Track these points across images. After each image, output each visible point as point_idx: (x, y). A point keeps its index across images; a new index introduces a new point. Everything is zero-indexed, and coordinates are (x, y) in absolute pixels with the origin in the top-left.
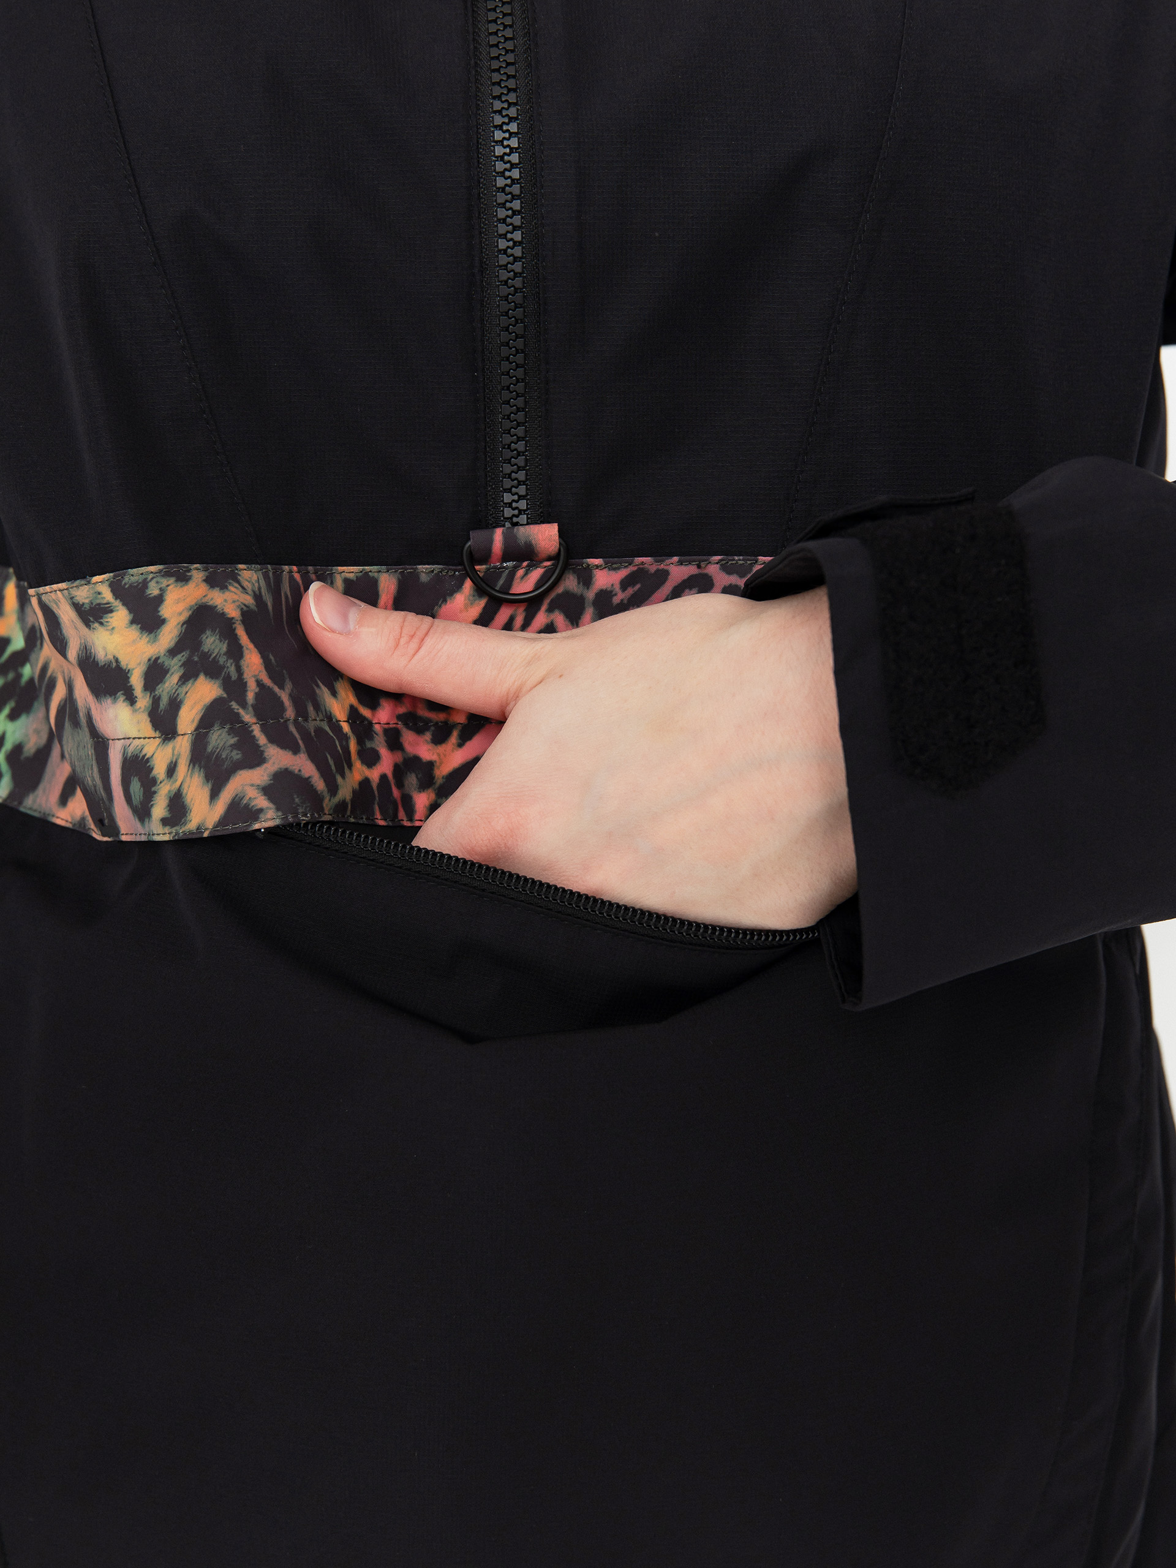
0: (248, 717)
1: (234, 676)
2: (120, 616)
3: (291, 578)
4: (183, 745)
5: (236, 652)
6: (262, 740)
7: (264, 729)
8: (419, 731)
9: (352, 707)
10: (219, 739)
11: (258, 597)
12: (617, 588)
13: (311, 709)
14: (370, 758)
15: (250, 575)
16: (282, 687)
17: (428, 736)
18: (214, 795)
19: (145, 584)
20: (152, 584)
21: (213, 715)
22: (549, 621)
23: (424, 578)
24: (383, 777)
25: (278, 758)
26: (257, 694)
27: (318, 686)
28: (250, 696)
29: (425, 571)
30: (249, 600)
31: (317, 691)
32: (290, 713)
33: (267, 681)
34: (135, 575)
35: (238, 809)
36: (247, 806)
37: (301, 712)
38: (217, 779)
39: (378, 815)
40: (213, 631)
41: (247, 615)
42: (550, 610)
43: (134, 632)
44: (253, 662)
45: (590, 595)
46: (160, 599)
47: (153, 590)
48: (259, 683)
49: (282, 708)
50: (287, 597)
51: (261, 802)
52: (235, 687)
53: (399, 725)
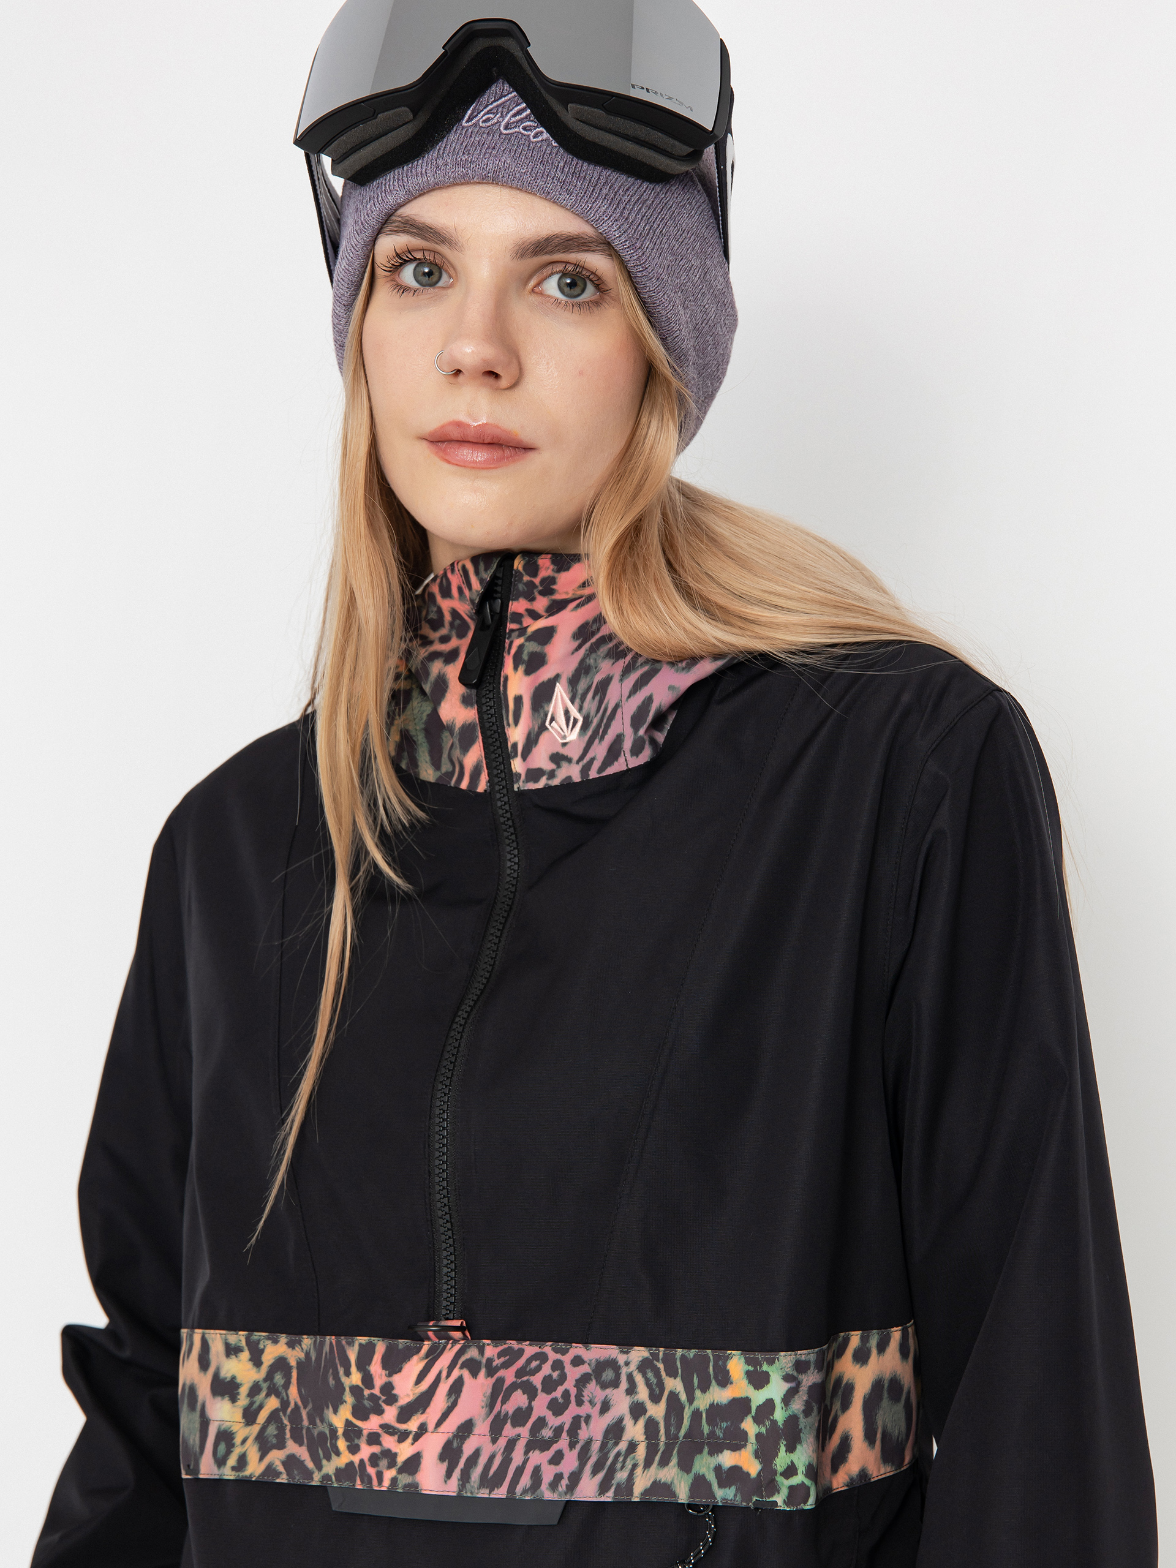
0: (286, 1422)
1: (285, 1398)
2: (245, 1355)
3: (331, 1343)
4: (256, 1429)
5: (287, 1385)
6: (288, 1435)
7: (291, 1430)
8: (392, 1434)
9: (347, 1420)
10: (272, 1430)
11: (307, 1354)
12: (496, 1356)
13: (318, 1421)
14: (354, 1449)
15: (307, 1341)
16: (305, 1408)
17: (396, 1437)
18: (261, 1459)
19: (259, 1341)
20: (261, 1342)
21: (274, 1416)
22: (460, 1374)
23: (401, 1346)
24: (362, 1461)
25: (292, 1447)
26: (292, 1409)
27: (328, 1408)
28: (289, 1410)
29: (402, 1343)
30: (302, 1356)
31: (326, 1411)
32: (306, 1423)
33: (300, 1403)
34: (257, 1335)
35: (270, 1470)
36: (275, 1469)
37: (312, 1421)
38: (264, 1452)
39: (358, 1482)
40: (282, 1372)
41: (300, 1364)
42: (461, 1368)
43: (250, 1365)
44: (293, 1392)
45: (484, 1360)
46: (262, 1351)
47: (261, 1346)
48: (296, 1404)
50: (326, 1354)
51: (281, 1469)
52: (285, 1404)
53: (380, 1431)
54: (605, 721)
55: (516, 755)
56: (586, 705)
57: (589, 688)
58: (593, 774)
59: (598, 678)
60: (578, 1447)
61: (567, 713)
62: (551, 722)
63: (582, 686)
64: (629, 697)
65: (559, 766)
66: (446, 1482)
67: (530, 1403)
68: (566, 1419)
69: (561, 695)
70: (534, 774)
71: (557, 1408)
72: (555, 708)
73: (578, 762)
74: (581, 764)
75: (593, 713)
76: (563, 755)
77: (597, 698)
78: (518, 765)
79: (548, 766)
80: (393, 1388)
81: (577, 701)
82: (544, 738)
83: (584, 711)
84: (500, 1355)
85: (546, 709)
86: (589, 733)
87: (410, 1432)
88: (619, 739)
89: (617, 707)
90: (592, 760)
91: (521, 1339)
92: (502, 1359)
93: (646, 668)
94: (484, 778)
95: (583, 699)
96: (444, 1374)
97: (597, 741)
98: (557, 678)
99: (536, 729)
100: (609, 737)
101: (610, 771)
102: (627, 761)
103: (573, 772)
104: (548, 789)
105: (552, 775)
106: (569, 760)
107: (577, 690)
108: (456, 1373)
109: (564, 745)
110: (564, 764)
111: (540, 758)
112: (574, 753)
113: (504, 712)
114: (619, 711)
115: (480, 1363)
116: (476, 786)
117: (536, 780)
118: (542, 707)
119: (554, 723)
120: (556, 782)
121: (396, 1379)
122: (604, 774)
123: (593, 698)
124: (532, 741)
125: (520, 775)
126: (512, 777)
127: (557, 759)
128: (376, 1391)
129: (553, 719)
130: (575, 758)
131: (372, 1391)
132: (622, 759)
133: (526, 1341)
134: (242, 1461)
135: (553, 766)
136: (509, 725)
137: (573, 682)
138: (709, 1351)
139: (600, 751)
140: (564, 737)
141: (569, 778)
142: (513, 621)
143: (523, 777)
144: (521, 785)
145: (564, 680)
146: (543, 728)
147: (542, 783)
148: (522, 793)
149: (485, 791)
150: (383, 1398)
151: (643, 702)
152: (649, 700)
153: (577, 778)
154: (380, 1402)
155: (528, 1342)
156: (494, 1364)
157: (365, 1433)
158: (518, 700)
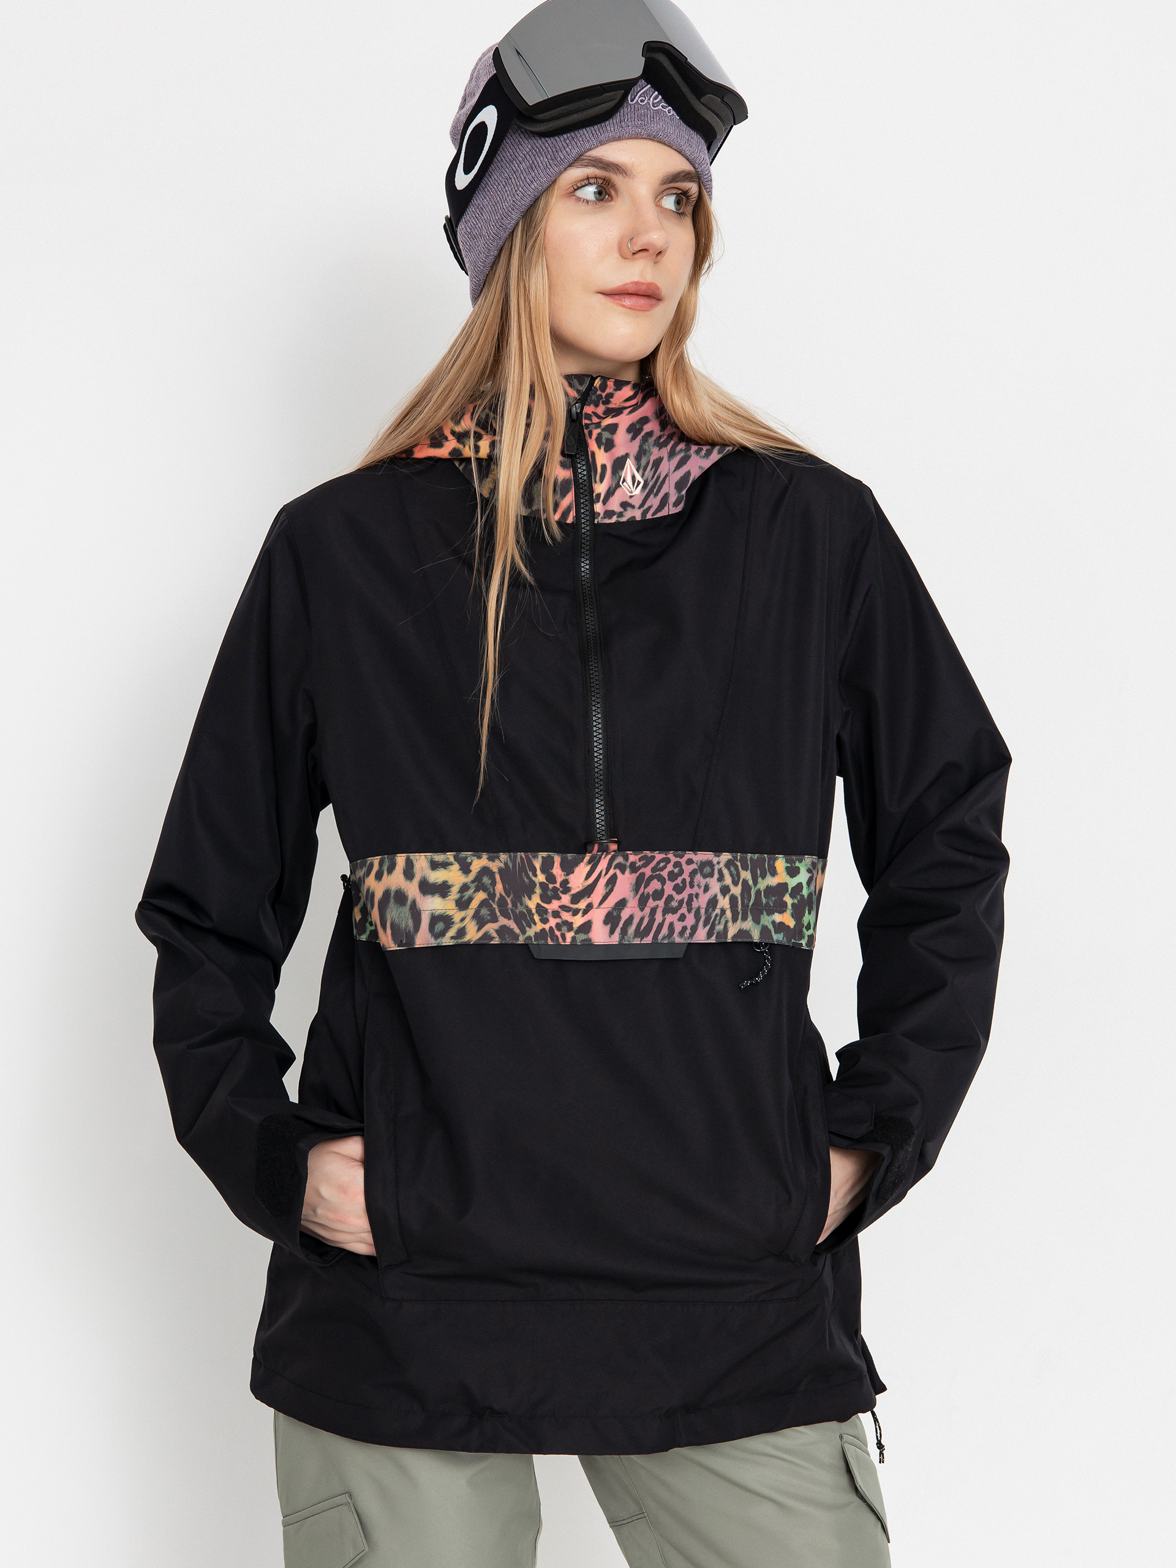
0: (495, 906)
1: (492, 892)
2: (456, 867)
3: (521, 856)
4: (470, 912)
5: (494, 883)
6: (498, 914)
7: (499, 911)
8: (567, 911)
9: (538, 903)
10: (484, 912)
11: (506, 864)
12: (638, 861)
13: (519, 904)
14: (545, 921)
15: (504, 857)
16: (508, 897)
17: (571, 913)
18: (479, 930)
19: (466, 858)
20: (469, 858)
21: (483, 904)
22: (614, 872)
24: (551, 928)
25: (503, 921)
26: (499, 899)
27: (524, 896)
28: (496, 899)
29: (573, 856)
30: (502, 865)
31: (523, 898)
32: (510, 906)
33: (504, 894)
34: (464, 854)
35: (486, 936)
36: (490, 935)
37: (515, 905)
39: (549, 940)
40: (487, 876)
41: (500, 870)
42: (615, 868)
43: (460, 873)
44: (499, 888)
45: (628, 864)
46: (471, 864)
47: (469, 860)
48: (500, 895)
49: (507, 904)
50: (519, 863)
51: (495, 935)
52: (492, 896)
53: (559, 910)
54: (658, 484)
55: (598, 501)
56: (646, 473)
57: (648, 463)
58: (649, 516)
59: (653, 458)
60: (693, 911)
61: (633, 478)
62: (623, 483)
63: (644, 461)
64: (675, 471)
65: (625, 510)
66: (610, 936)
67: (663, 887)
68: (685, 895)
69: (631, 468)
70: (609, 514)
71: (679, 889)
72: (626, 474)
73: (639, 508)
74: (642, 510)
75: (649, 479)
76: (629, 503)
77: (653, 469)
78: (598, 507)
79: (617, 508)
80: (568, 883)
81: (641, 471)
82: (618, 492)
83: (645, 477)
84: (640, 860)
85: (620, 474)
86: (647, 491)
87: (580, 910)
88: (666, 496)
89: (667, 476)
90: (650, 507)
91: (653, 850)
92: (642, 862)
93: (682, 454)
94: (572, 514)
95: (645, 469)
96: (604, 873)
97: (652, 496)
98: (627, 456)
99: (614, 486)
100: (661, 495)
101: (659, 515)
102: (671, 510)
103: (638, 515)
104: (617, 523)
105: (620, 515)
106: (633, 507)
107: (641, 464)
108: (611, 872)
109: (631, 497)
110: (629, 509)
111: (614, 504)
112: (637, 502)
113: (592, 474)
114: (668, 478)
115: (625, 866)
116: (566, 519)
117: (610, 518)
118: (618, 472)
119: (625, 483)
120: (624, 519)
121: (571, 877)
122: (655, 517)
123: (651, 469)
124: (610, 493)
125: (599, 514)
126: (593, 515)
127: (625, 505)
128: (558, 885)
129: (624, 481)
130: (637, 505)
131: (555, 885)
132: (666, 508)
133: (656, 851)
134: (462, 932)
135: (622, 510)
136: (595, 482)
137: (638, 459)
138: (766, 855)
139: (654, 502)
140: (631, 492)
141: (634, 517)
142: (586, 419)
143: (602, 515)
144: (598, 520)
145: (632, 456)
146: (618, 486)
147: (614, 519)
148: (599, 524)
149: (573, 523)
150: (561, 889)
151: (685, 474)
152: (688, 473)
153: (638, 518)
154: (559, 892)
155: (658, 852)
156: (637, 865)
157: (550, 911)
158: (604, 467)
